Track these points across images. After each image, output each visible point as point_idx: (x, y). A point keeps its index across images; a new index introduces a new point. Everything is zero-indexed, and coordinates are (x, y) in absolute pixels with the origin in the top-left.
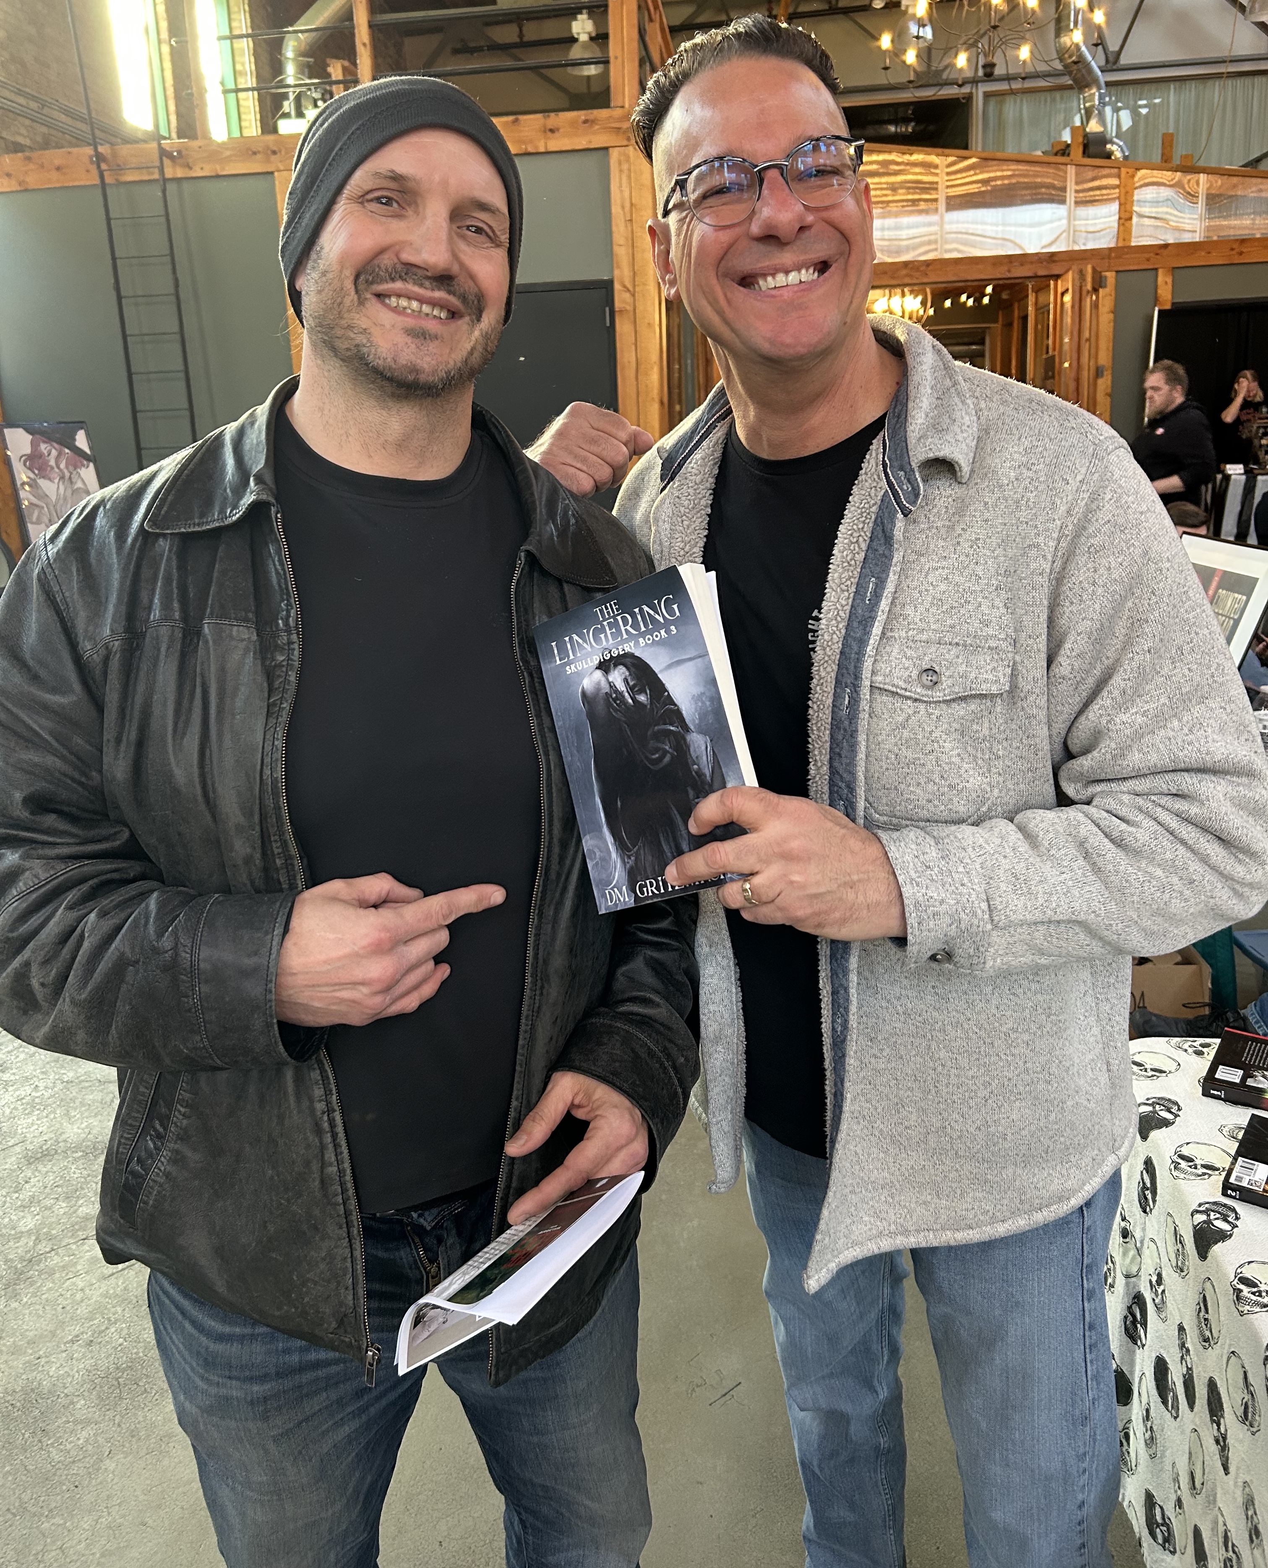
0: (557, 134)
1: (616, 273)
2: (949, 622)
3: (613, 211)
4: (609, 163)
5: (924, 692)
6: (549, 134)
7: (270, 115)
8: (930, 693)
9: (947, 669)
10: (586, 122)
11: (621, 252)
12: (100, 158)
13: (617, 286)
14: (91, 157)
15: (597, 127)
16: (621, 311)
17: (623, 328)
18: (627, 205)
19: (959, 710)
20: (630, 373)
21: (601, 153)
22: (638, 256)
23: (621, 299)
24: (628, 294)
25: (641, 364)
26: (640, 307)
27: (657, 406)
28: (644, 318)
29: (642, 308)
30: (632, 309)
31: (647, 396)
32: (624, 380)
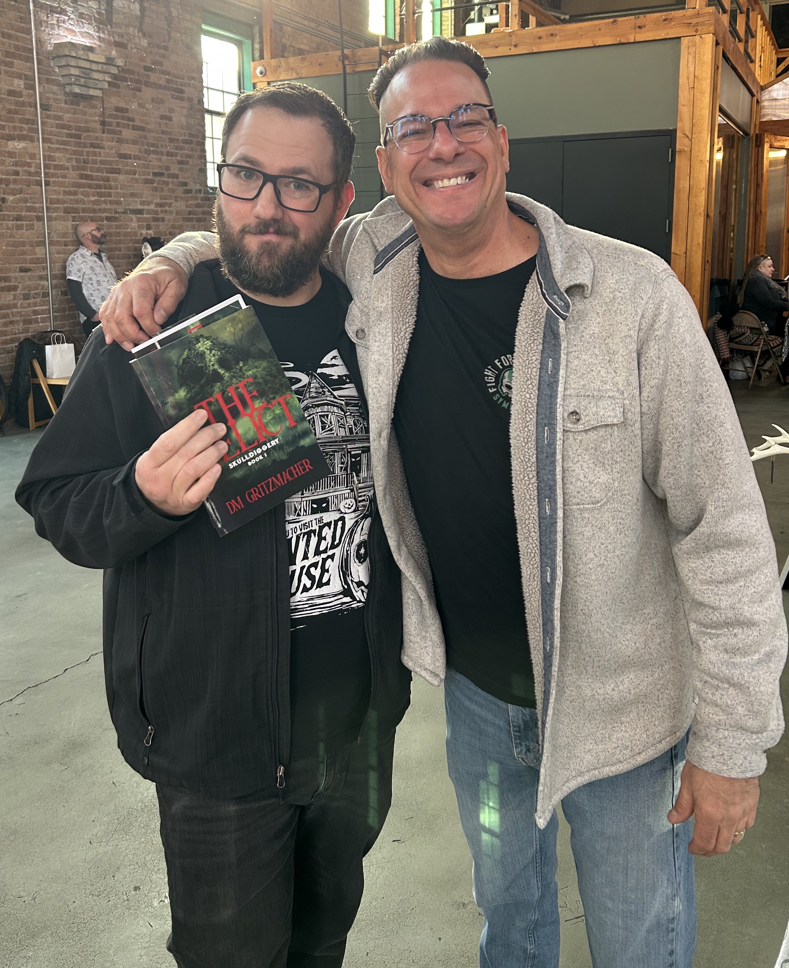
0: (643, 30)
1: (679, 124)
2: (582, 383)
3: (680, 81)
4: (680, 47)
5: (572, 426)
6: (638, 30)
7: (461, 21)
8: (576, 426)
9: (584, 411)
10: (665, 20)
11: (684, 110)
12: (344, 57)
13: (679, 134)
14: (340, 57)
15: (673, 23)
16: (680, 151)
17: (681, 163)
18: (692, 77)
19: (592, 435)
20: (684, 196)
21: (676, 40)
22: (697, 113)
23: (681, 143)
24: (687, 139)
25: (693, 189)
26: (695, 149)
27: (703, 218)
28: (698, 156)
29: (696, 149)
30: (689, 150)
31: (695, 211)
32: (679, 200)
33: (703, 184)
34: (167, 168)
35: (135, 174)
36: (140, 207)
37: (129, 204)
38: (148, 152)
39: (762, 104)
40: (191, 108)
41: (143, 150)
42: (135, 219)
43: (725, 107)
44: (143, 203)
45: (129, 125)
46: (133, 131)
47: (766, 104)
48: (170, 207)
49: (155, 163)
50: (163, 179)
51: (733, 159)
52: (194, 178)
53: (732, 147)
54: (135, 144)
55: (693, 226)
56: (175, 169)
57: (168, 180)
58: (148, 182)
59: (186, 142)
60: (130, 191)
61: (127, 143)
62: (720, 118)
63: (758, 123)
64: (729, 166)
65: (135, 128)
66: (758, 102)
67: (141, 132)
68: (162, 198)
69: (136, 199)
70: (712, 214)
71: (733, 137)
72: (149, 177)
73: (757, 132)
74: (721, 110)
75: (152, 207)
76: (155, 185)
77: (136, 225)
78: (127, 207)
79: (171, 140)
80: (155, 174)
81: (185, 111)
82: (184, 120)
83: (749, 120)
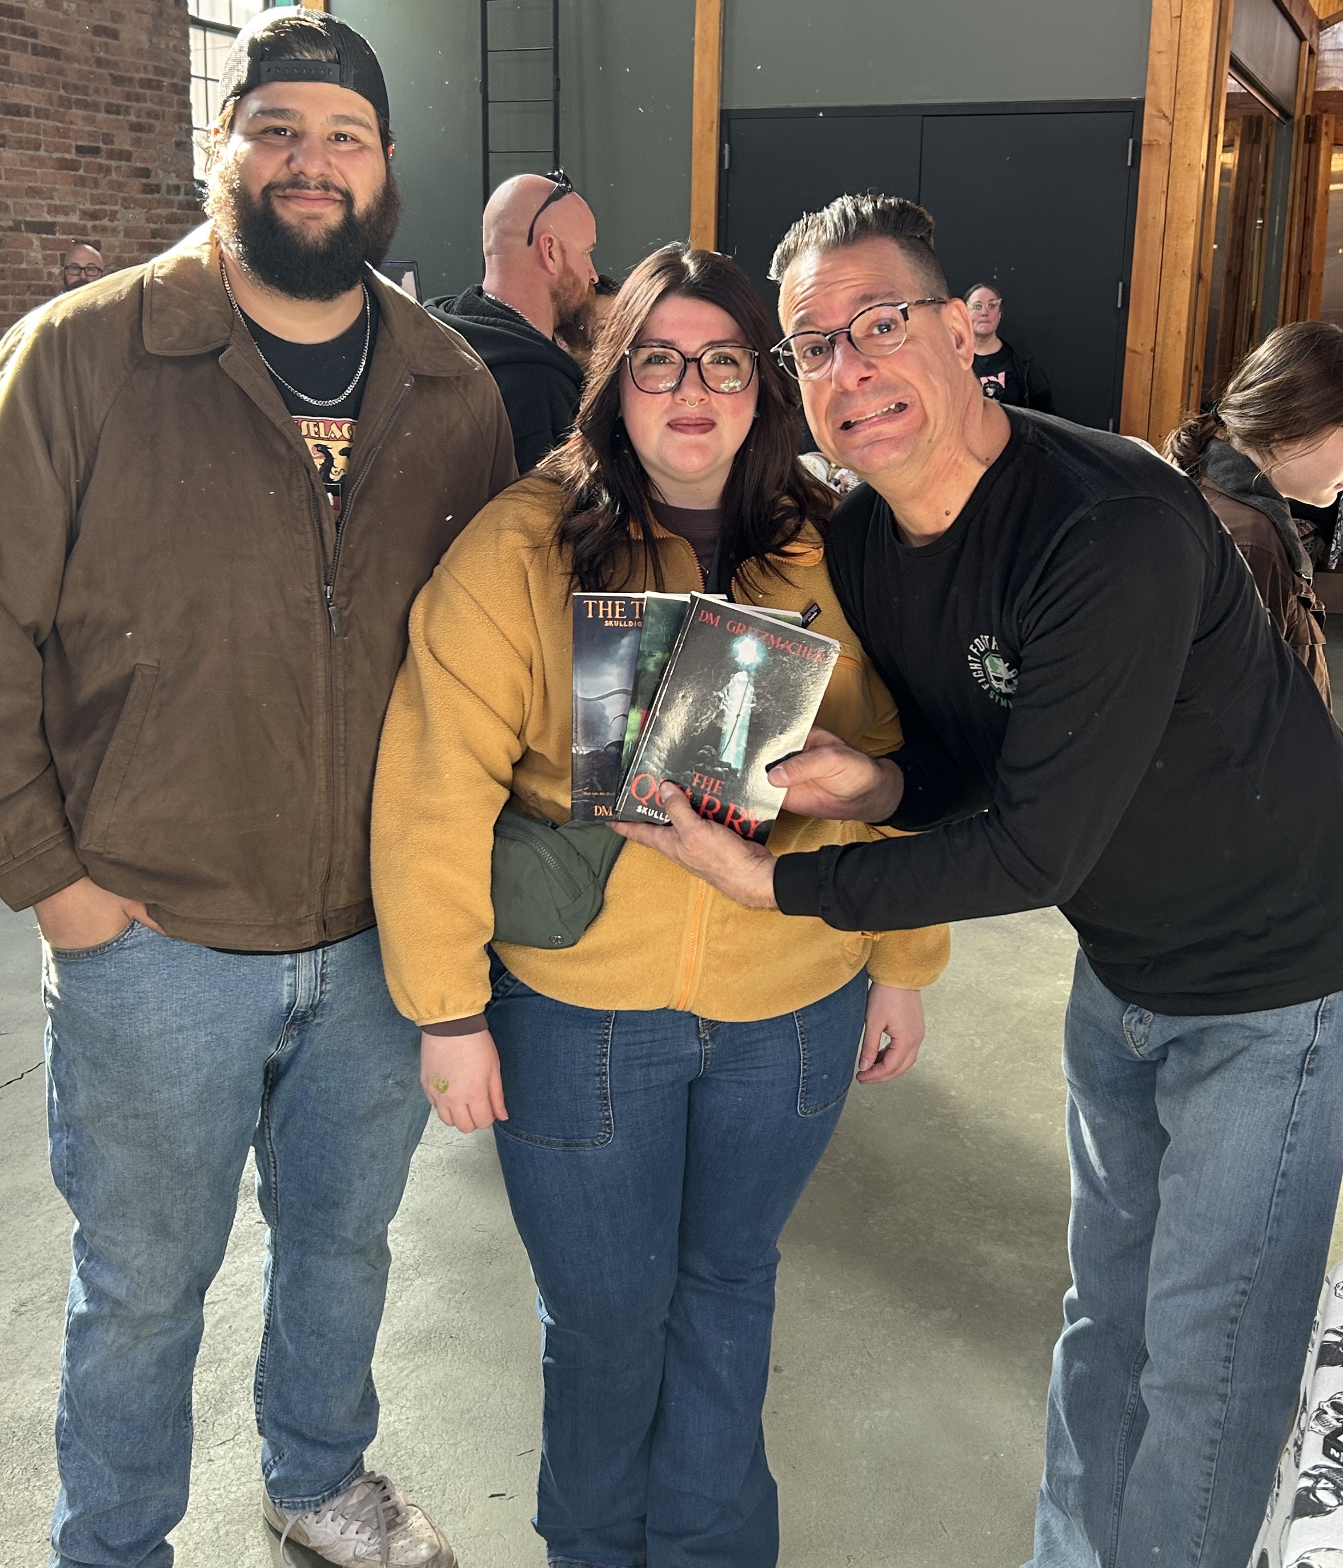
1: (1150, 91)
11: (1160, 62)
13: (1148, 110)
16: (1150, 145)
17: (1150, 168)
20: (1154, 236)
22: (1184, 68)
23: (1152, 128)
24: (1164, 122)
25: (1171, 222)
26: (1179, 141)
27: (1189, 282)
28: (1184, 156)
29: (1181, 143)
30: (1167, 143)
31: (1175, 267)
32: (1143, 243)
33: (1192, 213)
34: (108, 139)
35: (38, 148)
36: (49, 219)
37: (25, 211)
38: (66, 103)
39: (1321, 58)
40: (161, 14)
41: (55, 98)
42: (36, 243)
43: (1242, 58)
44: (55, 210)
45: (25, 45)
46: (35, 57)
47: (1328, 56)
48: (112, 221)
49: (80, 125)
50: (98, 160)
51: (1257, 164)
52: (165, 161)
53: (1256, 141)
54: (39, 86)
55: (1170, 297)
56: (123, 141)
57: (108, 162)
58: (66, 165)
59: (148, 84)
60: (27, 184)
61: (21, 82)
62: (1231, 81)
63: (1310, 95)
64: (1250, 180)
65: (38, 51)
66: (1311, 52)
67: (52, 61)
68: (94, 199)
69: (40, 201)
70: (1207, 274)
71: (1259, 120)
72: (67, 156)
73: (1308, 113)
74: (1235, 64)
75: (74, 218)
76: (81, 172)
77: (40, 256)
78: (20, 218)
79: (117, 80)
80: (80, 150)
81: (146, 20)
82: (143, 38)
83: (1291, 88)
